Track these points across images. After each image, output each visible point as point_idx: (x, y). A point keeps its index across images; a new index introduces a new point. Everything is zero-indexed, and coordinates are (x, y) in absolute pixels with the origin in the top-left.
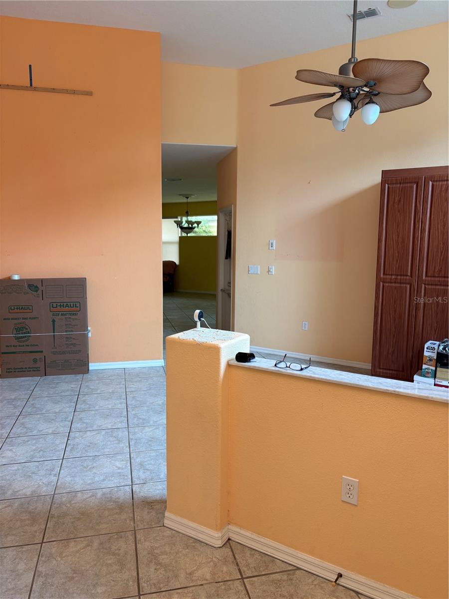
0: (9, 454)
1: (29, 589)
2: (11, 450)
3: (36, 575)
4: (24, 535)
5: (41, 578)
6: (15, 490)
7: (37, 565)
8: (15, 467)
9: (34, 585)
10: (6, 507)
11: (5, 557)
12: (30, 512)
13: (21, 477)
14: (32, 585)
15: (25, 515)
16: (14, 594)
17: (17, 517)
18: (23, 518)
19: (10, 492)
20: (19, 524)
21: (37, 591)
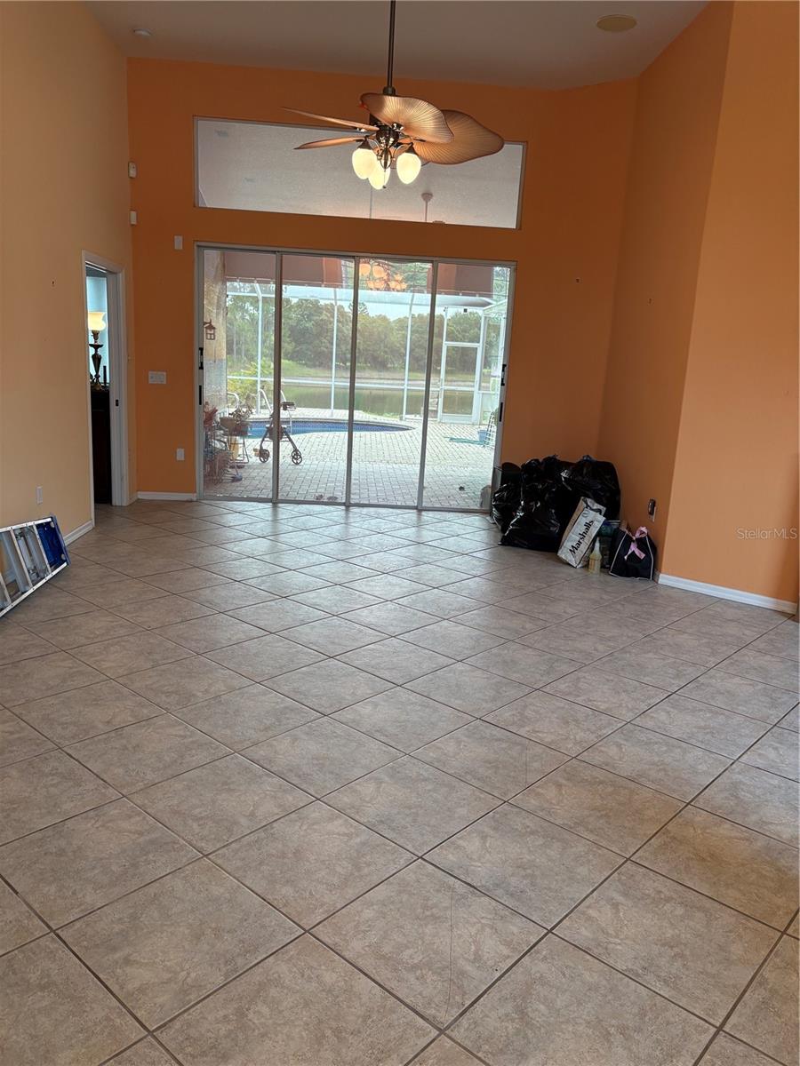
0: (772, 754)
1: (738, 994)
2: (776, 749)
3: (756, 980)
4: (756, 901)
5: (764, 991)
6: (764, 819)
7: (763, 964)
8: (776, 781)
9: (747, 994)
10: (741, 839)
11: (717, 919)
12: (779, 870)
13: (781, 802)
14: (745, 991)
15: (768, 869)
16: (713, 985)
17: (755, 866)
18: (764, 872)
19: (754, 818)
20: (754, 877)
21: (750, 1007)
